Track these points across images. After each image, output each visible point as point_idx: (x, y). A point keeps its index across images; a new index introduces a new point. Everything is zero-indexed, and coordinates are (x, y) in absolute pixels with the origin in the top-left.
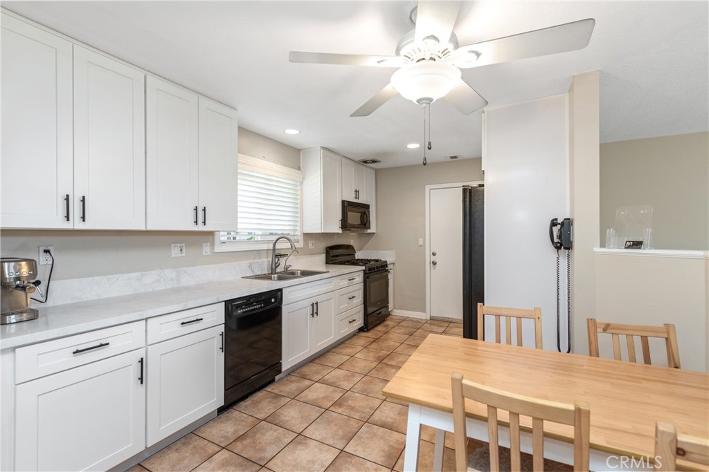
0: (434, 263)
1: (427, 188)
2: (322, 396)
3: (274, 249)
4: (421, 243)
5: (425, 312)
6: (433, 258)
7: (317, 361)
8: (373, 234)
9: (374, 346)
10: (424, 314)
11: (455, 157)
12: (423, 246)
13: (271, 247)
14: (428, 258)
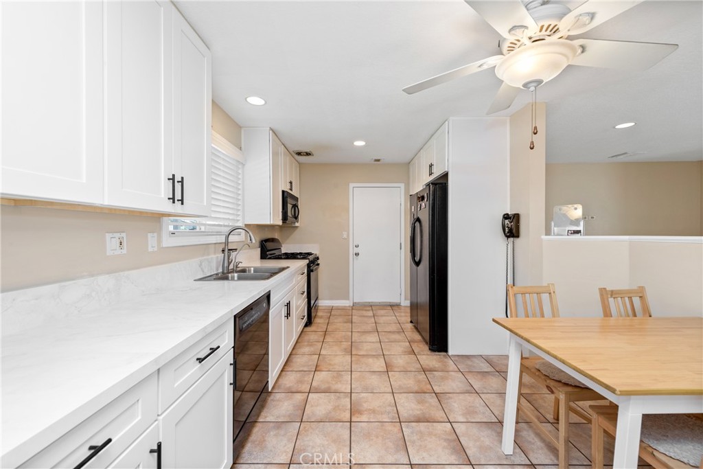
0: (357, 254)
1: (352, 185)
2: (330, 407)
3: (227, 243)
4: (345, 236)
5: (349, 299)
6: (356, 250)
7: (288, 368)
8: (297, 227)
9: (328, 339)
10: (348, 301)
11: (379, 160)
12: (347, 239)
13: (223, 239)
14: (352, 251)
